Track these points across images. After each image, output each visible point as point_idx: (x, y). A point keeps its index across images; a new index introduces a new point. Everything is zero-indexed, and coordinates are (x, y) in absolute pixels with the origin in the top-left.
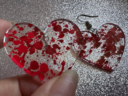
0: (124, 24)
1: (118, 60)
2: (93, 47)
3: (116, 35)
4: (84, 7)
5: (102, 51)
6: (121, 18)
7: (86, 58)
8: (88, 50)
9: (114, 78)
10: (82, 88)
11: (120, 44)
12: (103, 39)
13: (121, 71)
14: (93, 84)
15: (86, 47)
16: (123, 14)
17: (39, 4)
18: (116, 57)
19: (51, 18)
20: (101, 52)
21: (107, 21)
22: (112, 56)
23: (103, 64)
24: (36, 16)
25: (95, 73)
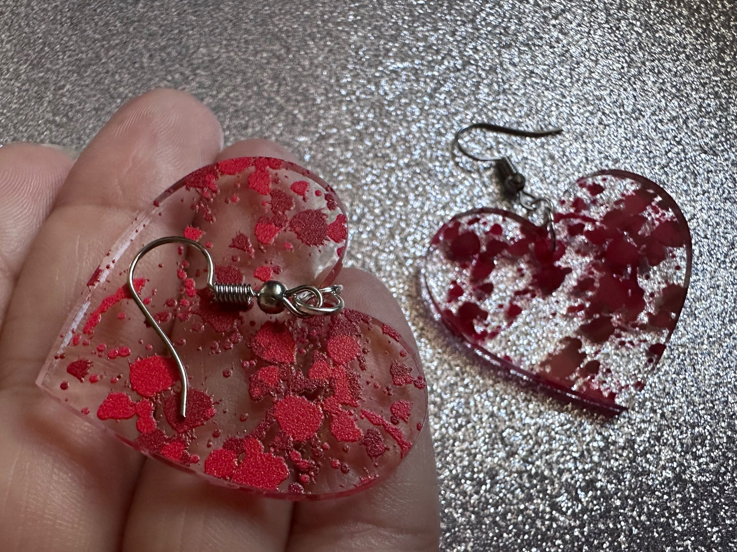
0: (695, 175)
1: (650, 361)
2: (525, 291)
3: (645, 230)
4: (490, 85)
5: (572, 309)
6: (679, 143)
7: (489, 345)
8: (501, 306)
9: (623, 448)
10: (464, 493)
11: (666, 279)
12: (578, 252)
13: (663, 415)
14: (520, 473)
15: (488, 289)
16: (692, 123)
17: (262, 68)
18: (643, 345)
19: (322, 138)
20: (565, 317)
21: (606, 158)
22: (619, 336)
23: (573, 377)
24: (246, 127)
25: (528, 420)
